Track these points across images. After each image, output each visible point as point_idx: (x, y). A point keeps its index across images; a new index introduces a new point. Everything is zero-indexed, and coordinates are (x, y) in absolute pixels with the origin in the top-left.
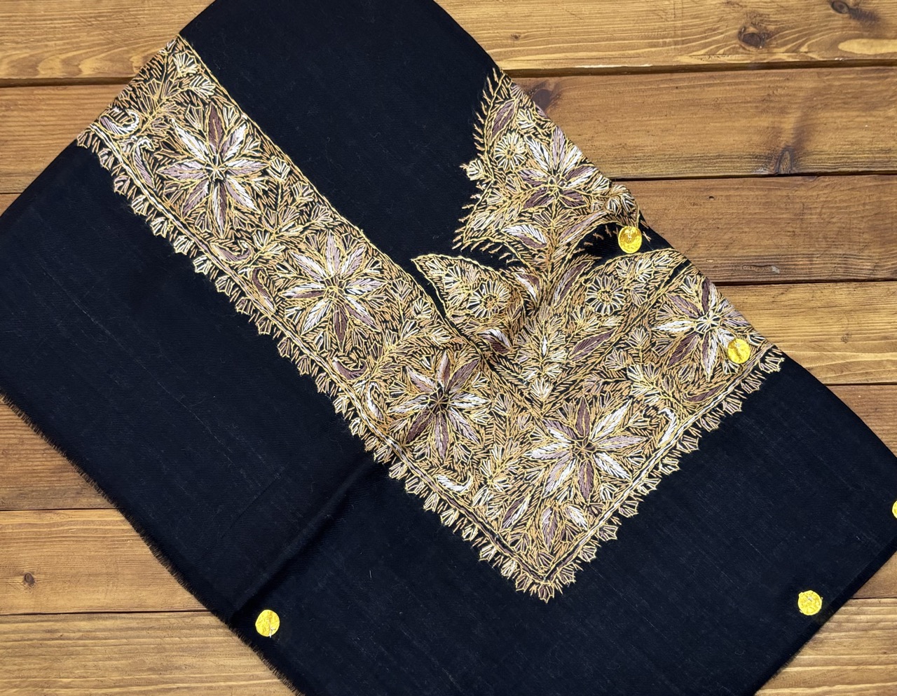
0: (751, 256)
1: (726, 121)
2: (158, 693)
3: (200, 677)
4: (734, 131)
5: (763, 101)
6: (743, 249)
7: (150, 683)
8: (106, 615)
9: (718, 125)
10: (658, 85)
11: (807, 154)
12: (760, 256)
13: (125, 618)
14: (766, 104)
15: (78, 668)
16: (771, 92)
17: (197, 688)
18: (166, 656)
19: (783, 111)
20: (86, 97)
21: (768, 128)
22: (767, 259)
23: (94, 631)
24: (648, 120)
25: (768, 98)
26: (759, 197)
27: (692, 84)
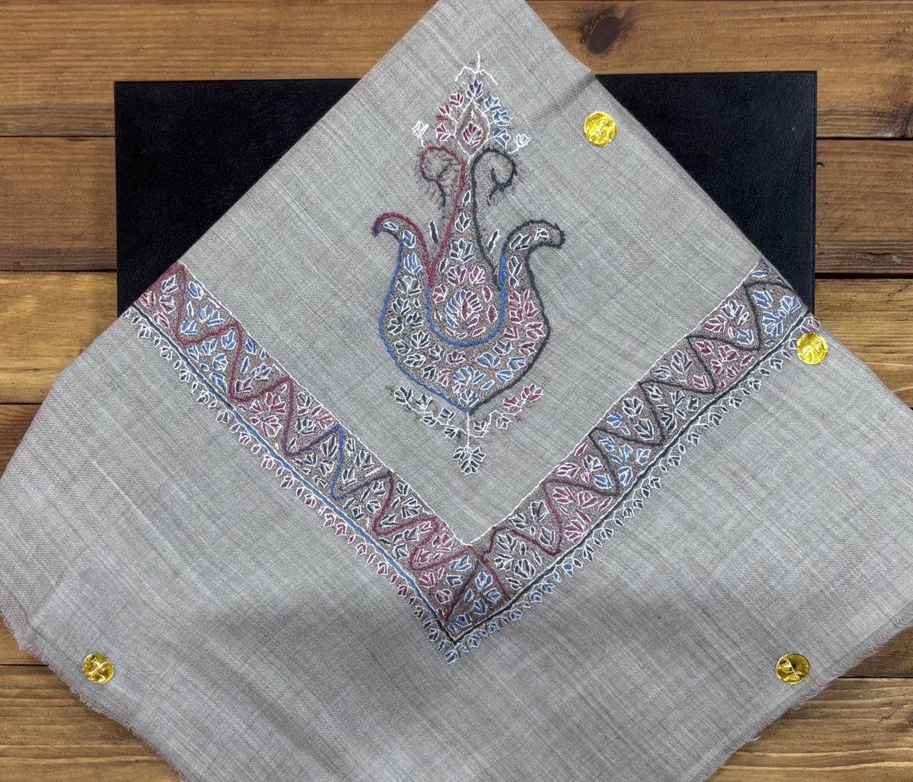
0: (866, 241)
4: (851, 80)
5: (890, 41)
6: (857, 231)
9: (832, 70)
10: (758, 16)
12: (875, 241)
14: (893, 45)
16: (901, 30)
20: (30, 15)
21: (894, 77)
22: (886, 245)
25: (896, 37)
26: (880, 166)
27: (801, 14)
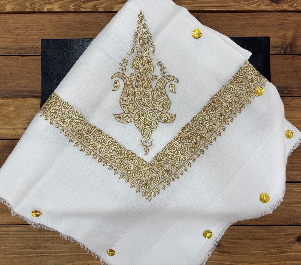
1: (265, 33)
2: (34, 258)
3: (51, 251)
7: (30, 253)
8: (14, 225)
11: (298, 47)
13: (21, 227)
15: (2, 247)
17: (50, 256)
18: (38, 243)
19: (288, 29)
23: (9, 232)
24: (233, 31)
